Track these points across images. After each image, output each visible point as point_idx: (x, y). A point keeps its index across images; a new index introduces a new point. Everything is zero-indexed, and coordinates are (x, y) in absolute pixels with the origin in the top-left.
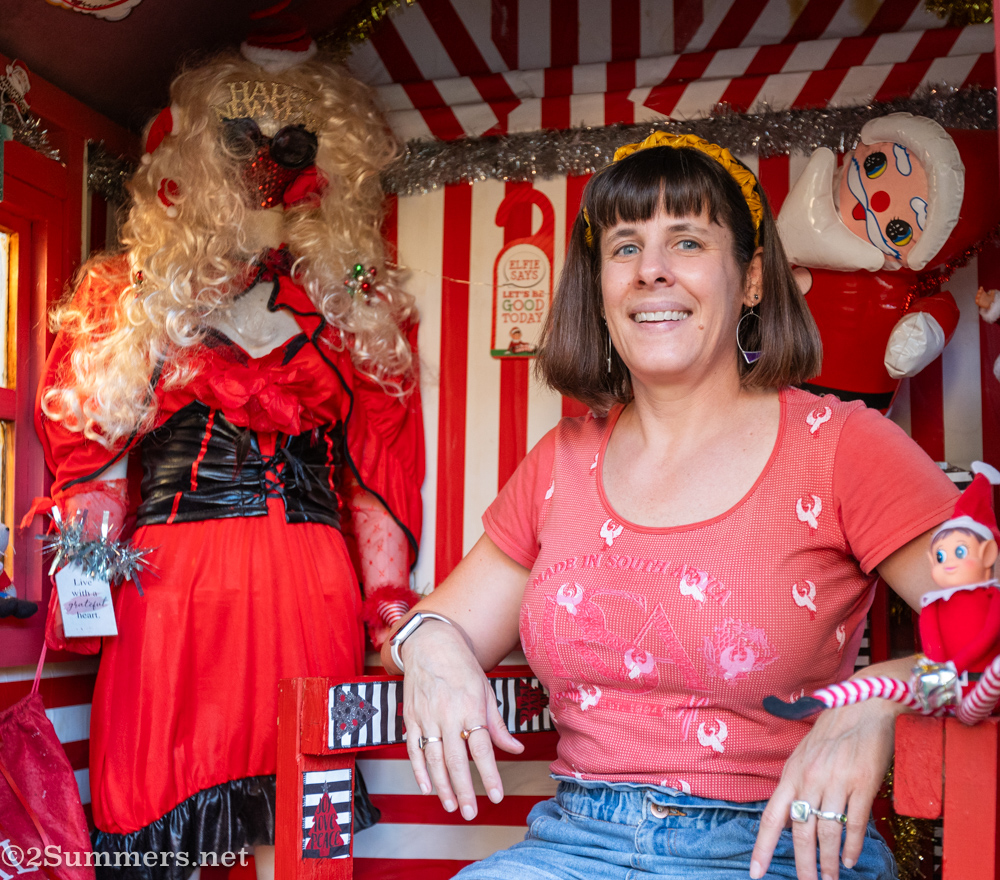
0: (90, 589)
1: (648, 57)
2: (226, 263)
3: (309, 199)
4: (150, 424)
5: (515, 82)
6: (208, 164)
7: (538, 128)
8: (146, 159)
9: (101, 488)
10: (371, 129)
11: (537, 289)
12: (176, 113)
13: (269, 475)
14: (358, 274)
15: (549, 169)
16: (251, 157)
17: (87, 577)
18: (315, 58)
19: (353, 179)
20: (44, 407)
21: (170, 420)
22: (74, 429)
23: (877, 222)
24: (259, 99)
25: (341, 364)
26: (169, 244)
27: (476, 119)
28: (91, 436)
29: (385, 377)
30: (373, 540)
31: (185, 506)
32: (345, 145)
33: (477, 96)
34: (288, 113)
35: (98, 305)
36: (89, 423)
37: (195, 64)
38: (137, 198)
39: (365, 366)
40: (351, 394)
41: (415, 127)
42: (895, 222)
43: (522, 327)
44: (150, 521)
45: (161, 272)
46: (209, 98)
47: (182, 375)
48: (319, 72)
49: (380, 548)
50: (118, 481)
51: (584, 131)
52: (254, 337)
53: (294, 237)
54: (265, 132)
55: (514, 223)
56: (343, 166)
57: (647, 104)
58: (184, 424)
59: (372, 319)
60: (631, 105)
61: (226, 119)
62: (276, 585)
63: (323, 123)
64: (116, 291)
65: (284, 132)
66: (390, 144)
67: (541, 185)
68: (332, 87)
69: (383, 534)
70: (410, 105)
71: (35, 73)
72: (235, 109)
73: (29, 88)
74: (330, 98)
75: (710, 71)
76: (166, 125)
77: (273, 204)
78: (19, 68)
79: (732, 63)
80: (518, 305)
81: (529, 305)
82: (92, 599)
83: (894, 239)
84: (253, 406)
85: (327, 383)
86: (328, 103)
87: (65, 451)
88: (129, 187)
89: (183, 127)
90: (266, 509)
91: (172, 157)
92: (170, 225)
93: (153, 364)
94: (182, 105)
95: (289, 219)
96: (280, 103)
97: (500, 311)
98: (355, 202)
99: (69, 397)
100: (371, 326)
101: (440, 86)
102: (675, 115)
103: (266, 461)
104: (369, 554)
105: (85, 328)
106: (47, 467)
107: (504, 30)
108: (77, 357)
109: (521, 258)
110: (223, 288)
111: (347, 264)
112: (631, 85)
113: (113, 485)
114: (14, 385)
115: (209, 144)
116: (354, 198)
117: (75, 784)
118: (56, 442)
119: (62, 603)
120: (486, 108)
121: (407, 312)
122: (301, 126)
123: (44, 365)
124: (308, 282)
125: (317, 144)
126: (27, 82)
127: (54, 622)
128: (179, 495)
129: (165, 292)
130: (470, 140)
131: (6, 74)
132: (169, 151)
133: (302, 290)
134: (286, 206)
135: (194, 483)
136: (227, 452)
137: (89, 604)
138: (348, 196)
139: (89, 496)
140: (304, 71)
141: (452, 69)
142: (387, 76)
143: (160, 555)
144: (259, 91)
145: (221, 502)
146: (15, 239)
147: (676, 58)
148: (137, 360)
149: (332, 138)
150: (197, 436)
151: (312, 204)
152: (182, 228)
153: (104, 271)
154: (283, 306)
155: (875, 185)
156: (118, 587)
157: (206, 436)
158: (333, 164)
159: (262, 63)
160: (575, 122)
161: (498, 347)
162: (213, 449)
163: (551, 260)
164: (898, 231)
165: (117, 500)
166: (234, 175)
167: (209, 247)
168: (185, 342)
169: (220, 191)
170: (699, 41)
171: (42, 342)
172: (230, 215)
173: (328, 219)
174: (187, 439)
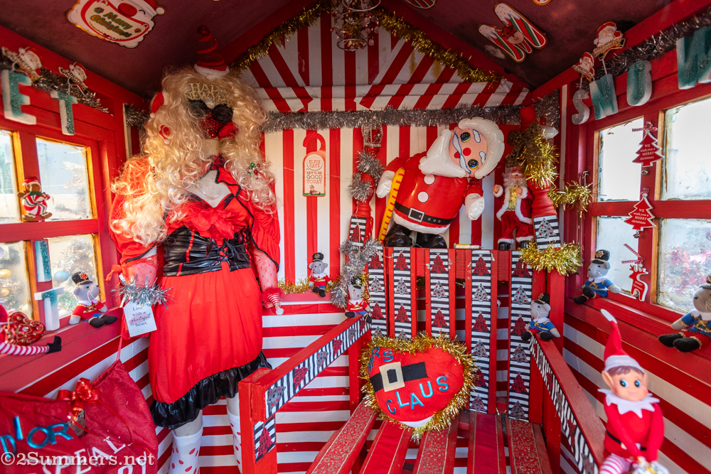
0: (142, 311)
1: (360, 85)
2: (195, 165)
3: (230, 136)
4: (165, 237)
5: (310, 91)
6: (183, 121)
7: (320, 110)
8: (152, 115)
9: (144, 261)
10: (255, 107)
11: (319, 171)
12: (165, 95)
13: (221, 253)
14: (253, 167)
15: (323, 126)
16: (204, 118)
17: (139, 306)
18: (228, 74)
19: (248, 128)
20: (112, 228)
21: (174, 232)
22: (128, 237)
23: (464, 160)
24: (206, 92)
25: (248, 205)
26: (167, 156)
27: (295, 105)
28: (137, 240)
29: (265, 207)
30: (263, 268)
31: (184, 269)
32: (245, 114)
33: (295, 96)
34: (219, 99)
35: (135, 181)
36: (135, 235)
37: (172, 72)
38: (149, 133)
39: (257, 203)
40: (253, 217)
41: (271, 106)
42: (472, 160)
43: (314, 185)
44: (168, 274)
45: (163, 169)
46: (180, 89)
47: (178, 216)
48: (232, 81)
49: (266, 271)
50: (152, 257)
51: (337, 112)
52: (211, 196)
53: (225, 151)
54: (209, 107)
55: (310, 146)
56: (244, 122)
57: (361, 103)
58: (181, 234)
59: (260, 185)
60: (355, 103)
61: (190, 100)
62: (227, 298)
63: (235, 104)
64: (144, 174)
65: (217, 107)
66: (263, 114)
67: (320, 132)
68: (238, 88)
69: (267, 265)
70: (268, 97)
71: (89, 70)
72: (194, 95)
73: (86, 77)
74: (237, 93)
75: (384, 92)
76: (161, 100)
77: (214, 137)
78: (78, 67)
79: (391, 90)
80: (313, 177)
81: (317, 177)
82: (143, 316)
83: (470, 166)
84: (213, 230)
85: (244, 213)
86: (236, 95)
87: (125, 246)
88: (145, 127)
89: (169, 102)
90: (221, 267)
91: (165, 115)
92: (167, 148)
93: (164, 210)
94: (168, 91)
95: (221, 144)
96: (215, 94)
97: (306, 179)
98: (249, 137)
99: (124, 224)
100: (259, 188)
101: (280, 90)
102: (371, 109)
103: (219, 247)
104: (262, 273)
105: (130, 192)
106: (118, 251)
107: (303, 69)
108: (126, 205)
109: (313, 159)
110: (195, 176)
111: (248, 163)
112: (354, 96)
113: (150, 259)
114: (96, 217)
115: (182, 111)
116: (249, 136)
117: (143, 395)
118: (120, 242)
119: (127, 321)
120: (299, 101)
121: (272, 180)
122: (225, 105)
123: (111, 206)
124: (232, 170)
125: (232, 113)
126: (85, 74)
127: (124, 329)
128: (181, 264)
129: (167, 179)
130: (294, 113)
131: (70, 69)
132: (164, 112)
133: (230, 173)
134: (220, 138)
135: (188, 259)
136: (201, 245)
137: (141, 319)
138: (247, 135)
139: (139, 265)
140: (224, 80)
141: (284, 84)
142: (257, 85)
143: (174, 290)
144: (205, 88)
145: (200, 266)
146: (89, 149)
147: (370, 86)
148: (155, 208)
149: (239, 110)
150: (188, 239)
151: (231, 137)
152: (172, 149)
153: (137, 165)
154: (221, 181)
155: (465, 145)
156: (156, 308)
157: (192, 239)
158: (240, 121)
159: (205, 75)
160: (334, 109)
161: (306, 192)
162: (195, 244)
163: (325, 161)
164: (473, 163)
165: (152, 265)
166: (196, 125)
167: (187, 158)
168: (179, 202)
169: (190, 134)
170: (378, 80)
171: (109, 197)
172: (195, 145)
173: (239, 144)
174: (183, 240)
